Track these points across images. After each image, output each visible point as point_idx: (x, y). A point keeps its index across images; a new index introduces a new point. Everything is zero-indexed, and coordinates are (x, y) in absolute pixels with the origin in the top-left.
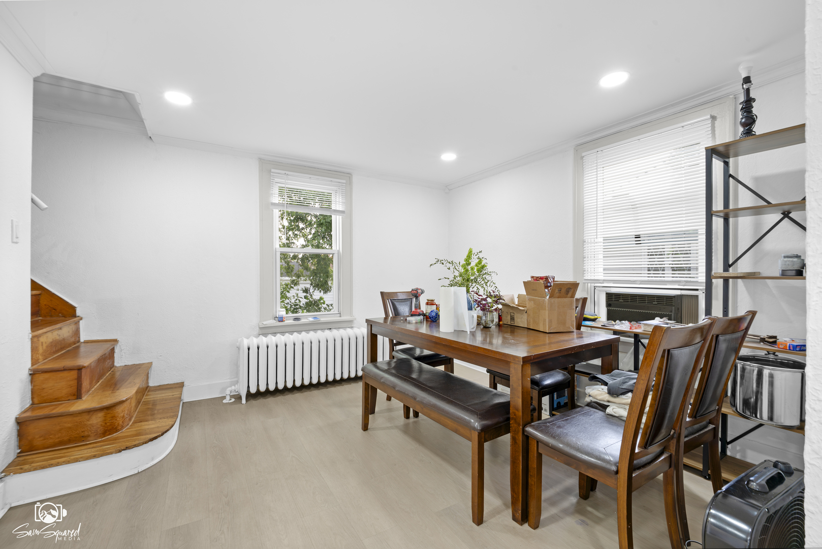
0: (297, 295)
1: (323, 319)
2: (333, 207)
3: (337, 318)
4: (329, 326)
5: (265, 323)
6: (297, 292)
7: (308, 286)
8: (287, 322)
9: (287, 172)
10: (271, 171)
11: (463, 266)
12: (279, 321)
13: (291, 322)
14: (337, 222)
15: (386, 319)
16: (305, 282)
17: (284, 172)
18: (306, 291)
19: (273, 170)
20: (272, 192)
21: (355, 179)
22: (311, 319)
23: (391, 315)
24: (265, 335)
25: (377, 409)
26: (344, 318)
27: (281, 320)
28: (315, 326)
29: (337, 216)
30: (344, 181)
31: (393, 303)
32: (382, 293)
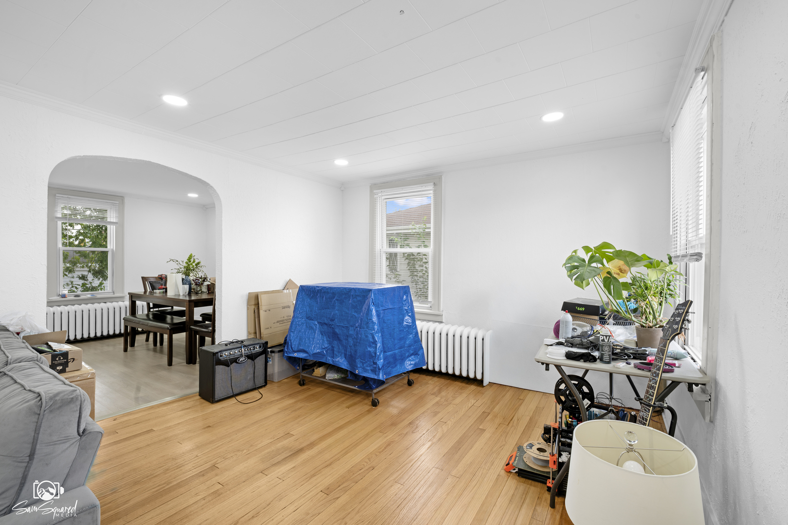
0: (72, 282)
1: (99, 296)
2: (109, 220)
3: (111, 295)
4: (105, 300)
5: (50, 299)
6: (72, 280)
7: (85, 273)
8: (69, 298)
9: (69, 196)
10: (56, 195)
11: (187, 263)
12: (62, 297)
13: (73, 298)
14: (111, 231)
15: (145, 292)
16: (82, 269)
17: (67, 196)
18: (83, 278)
19: (57, 195)
20: (56, 210)
21: (126, 200)
22: (89, 296)
23: (149, 290)
24: (52, 306)
25: (135, 345)
26: (116, 295)
27: (64, 296)
28: (93, 300)
29: (112, 226)
30: (117, 202)
31: (150, 283)
32: (142, 277)
